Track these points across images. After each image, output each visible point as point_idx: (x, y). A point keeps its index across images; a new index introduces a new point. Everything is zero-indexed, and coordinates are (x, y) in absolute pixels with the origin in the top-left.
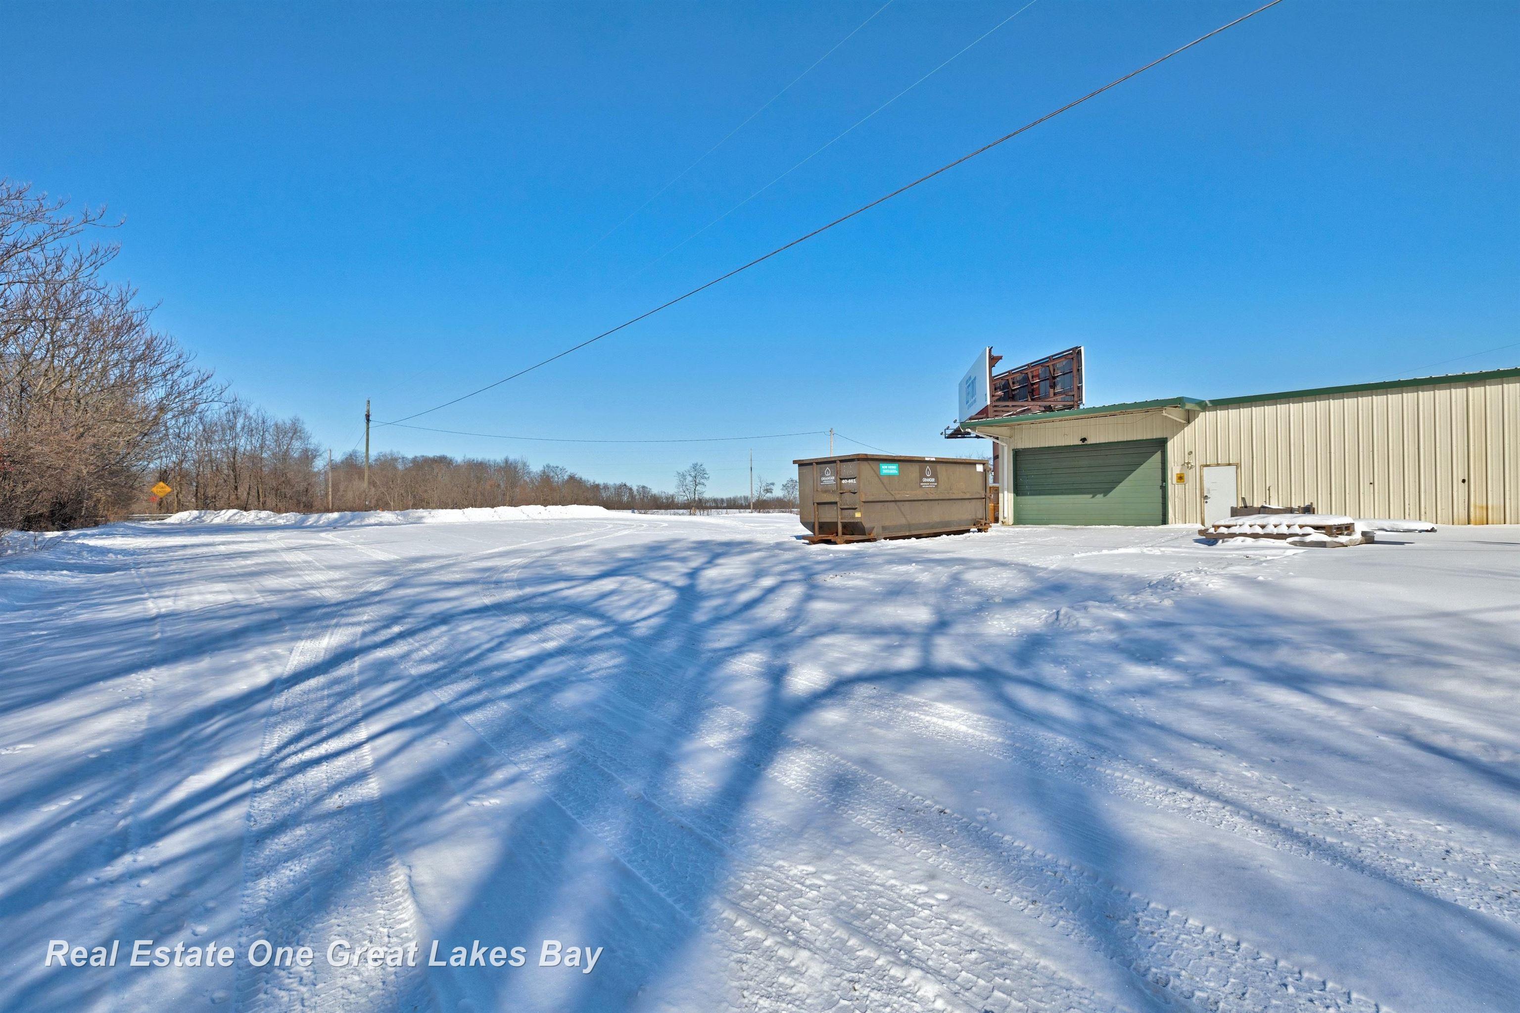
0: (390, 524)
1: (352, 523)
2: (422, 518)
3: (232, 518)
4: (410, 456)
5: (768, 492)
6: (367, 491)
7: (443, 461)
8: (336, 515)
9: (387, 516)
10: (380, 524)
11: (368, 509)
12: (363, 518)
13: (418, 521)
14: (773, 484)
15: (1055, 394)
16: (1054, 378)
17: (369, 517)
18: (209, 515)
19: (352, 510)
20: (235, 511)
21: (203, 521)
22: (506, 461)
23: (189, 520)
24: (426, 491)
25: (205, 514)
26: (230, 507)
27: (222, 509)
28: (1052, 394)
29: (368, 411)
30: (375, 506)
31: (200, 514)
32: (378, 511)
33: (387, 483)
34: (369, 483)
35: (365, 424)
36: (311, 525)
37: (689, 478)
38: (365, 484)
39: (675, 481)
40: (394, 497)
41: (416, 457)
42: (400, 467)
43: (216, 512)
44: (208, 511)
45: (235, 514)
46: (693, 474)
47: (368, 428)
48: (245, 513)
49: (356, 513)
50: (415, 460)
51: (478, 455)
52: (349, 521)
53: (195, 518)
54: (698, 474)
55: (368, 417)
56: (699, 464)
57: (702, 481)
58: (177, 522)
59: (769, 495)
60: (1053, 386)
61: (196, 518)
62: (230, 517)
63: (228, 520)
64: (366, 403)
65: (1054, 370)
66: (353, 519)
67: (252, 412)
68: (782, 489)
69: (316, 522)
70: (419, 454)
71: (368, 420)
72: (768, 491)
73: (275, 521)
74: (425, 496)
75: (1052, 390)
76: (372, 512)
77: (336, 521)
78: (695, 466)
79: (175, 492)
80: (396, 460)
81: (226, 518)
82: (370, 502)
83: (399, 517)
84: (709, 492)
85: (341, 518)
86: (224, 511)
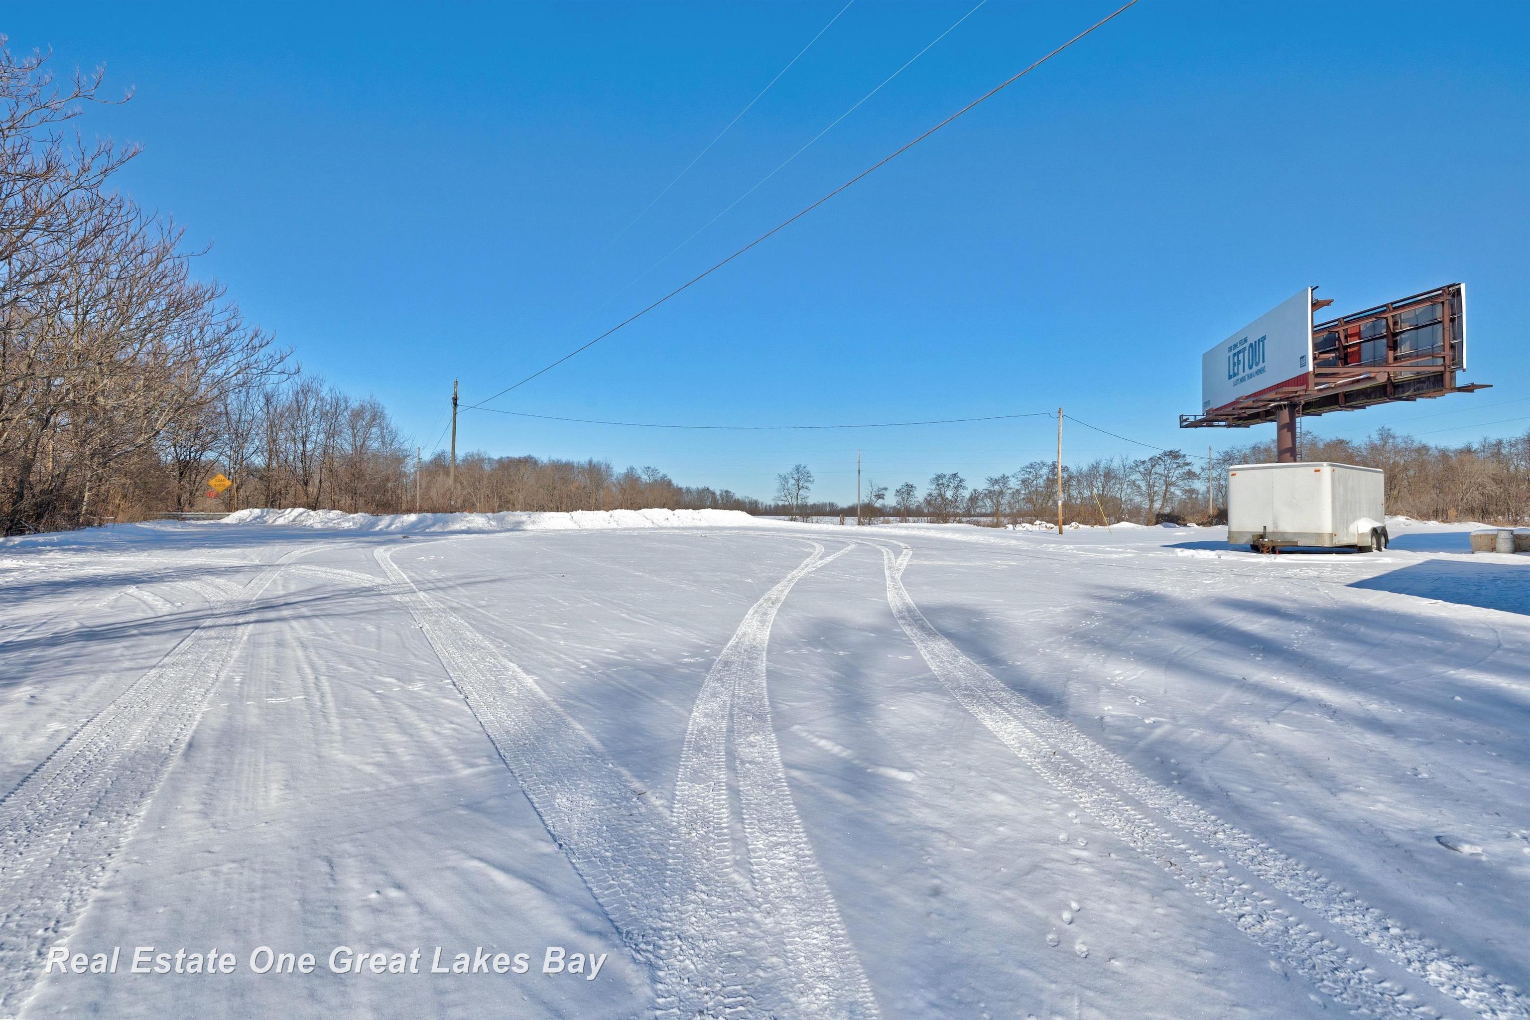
0: (481, 532)
1: (432, 530)
2: (521, 523)
3: (299, 519)
4: (496, 456)
5: (880, 498)
6: (452, 489)
7: (528, 462)
8: (413, 517)
9: (478, 520)
10: (468, 532)
11: (452, 510)
12: (446, 523)
13: (517, 527)
14: (886, 489)
15: (1396, 359)
16: (1395, 335)
17: (453, 521)
18: (271, 515)
19: (433, 511)
20: (301, 510)
21: (265, 522)
22: (590, 462)
23: (248, 520)
24: (512, 492)
25: (268, 513)
26: (294, 506)
27: (286, 507)
28: (1391, 360)
29: (456, 394)
30: (462, 507)
31: (262, 513)
32: (465, 513)
33: (474, 483)
34: (455, 481)
35: (452, 409)
36: (381, 529)
37: (792, 482)
38: (450, 481)
39: (776, 484)
40: (480, 498)
41: (502, 458)
42: (487, 468)
43: (280, 511)
44: (272, 510)
45: (301, 514)
46: (796, 477)
47: (455, 414)
48: (312, 513)
49: (439, 515)
50: (500, 461)
51: (564, 456)
52: (428, 527)
53: (255, 518)
54: (802, 476)
55: (455, 400)
56: (803, 466)
57: (806, 484)
58: (234, 522)
59: (880, 501)
60: (1394, 346)
61: (257, 518)
62: (296, 517)
63: (294, 520)
64: (453, 384)
65: (1395, 323)
66: (433, 525)
67: (325, 392)
68: (896, 495)
69: (390, 525)
70: (504, 455)
71: (455, 404)
72: (880, 496)
73: (339, 523)
74: (511, 497)
75: (1391, 353)
76: (457, 514)
77: (413, 525)
78: (798, 469)
79: (235, 485)
80: (482, 460)
81: (291, 519)
82: (456, 502)
83: (491, 522)
84: (813, 498)
85: (419, 522)
86: (289, 510)
